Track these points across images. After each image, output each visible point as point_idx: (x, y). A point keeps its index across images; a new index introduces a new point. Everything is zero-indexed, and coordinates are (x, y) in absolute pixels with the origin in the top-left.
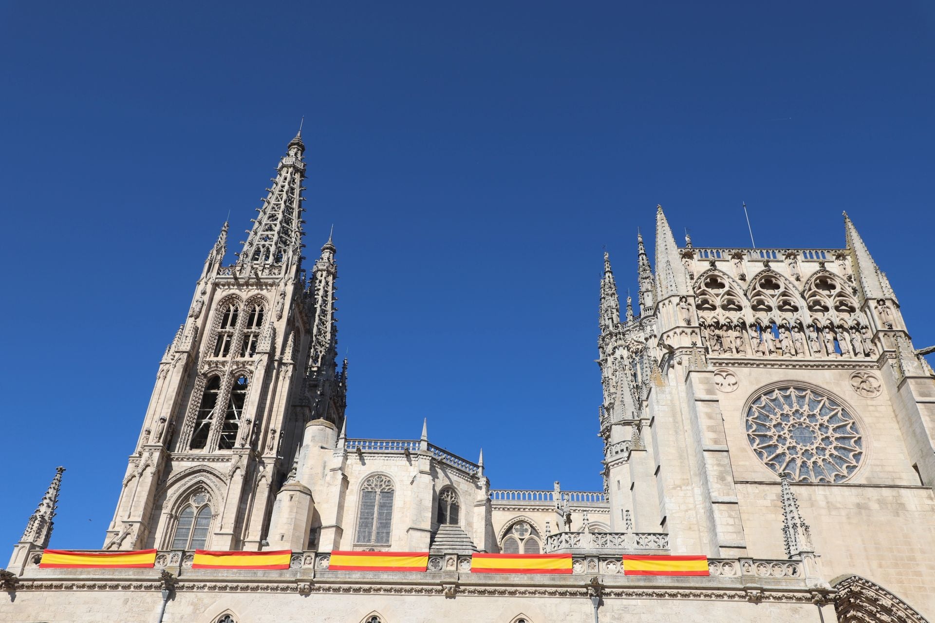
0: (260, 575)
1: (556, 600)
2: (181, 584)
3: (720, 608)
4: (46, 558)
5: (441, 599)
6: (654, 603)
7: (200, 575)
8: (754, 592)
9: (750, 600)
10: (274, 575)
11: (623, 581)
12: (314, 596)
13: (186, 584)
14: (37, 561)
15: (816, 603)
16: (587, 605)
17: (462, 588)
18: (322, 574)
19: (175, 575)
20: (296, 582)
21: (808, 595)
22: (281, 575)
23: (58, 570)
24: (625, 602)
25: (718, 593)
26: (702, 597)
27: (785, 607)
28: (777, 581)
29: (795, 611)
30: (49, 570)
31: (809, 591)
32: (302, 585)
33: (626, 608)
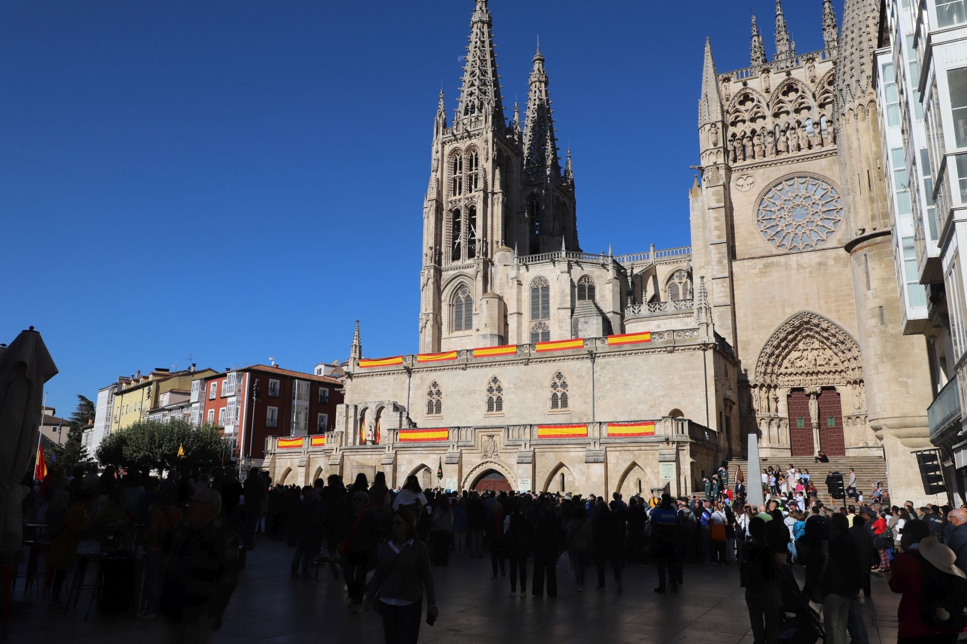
0: (445, 363)
1: (575, 362)
2: (414, 370)
3: (654, 358)
4: (362, 364)
5: (522, 366)
6: (621, 358)
7: (421, 365)
8: (669, 348)
9: (669, 352)
10: (451, 363)
11: (607, 349)
12: (468, 370)
13: (416, 370)
14: (358, 365)
15: (703, 350)
16: (588, 363)
17: (531, 360)
18: (471, 360)
19: (411, 367)
20: (459, 365)
21: (698, 347)
22: (454, 362)
23: (367, 369)
24: (607, 359)
25: (654, 350)
26: (645, 353)
27: (687, 353)
28: (686, 341)
29: (692, 355)
30: (363, 369)
31: (699, 345)
32: (462, 366)
33: (607, 363)
